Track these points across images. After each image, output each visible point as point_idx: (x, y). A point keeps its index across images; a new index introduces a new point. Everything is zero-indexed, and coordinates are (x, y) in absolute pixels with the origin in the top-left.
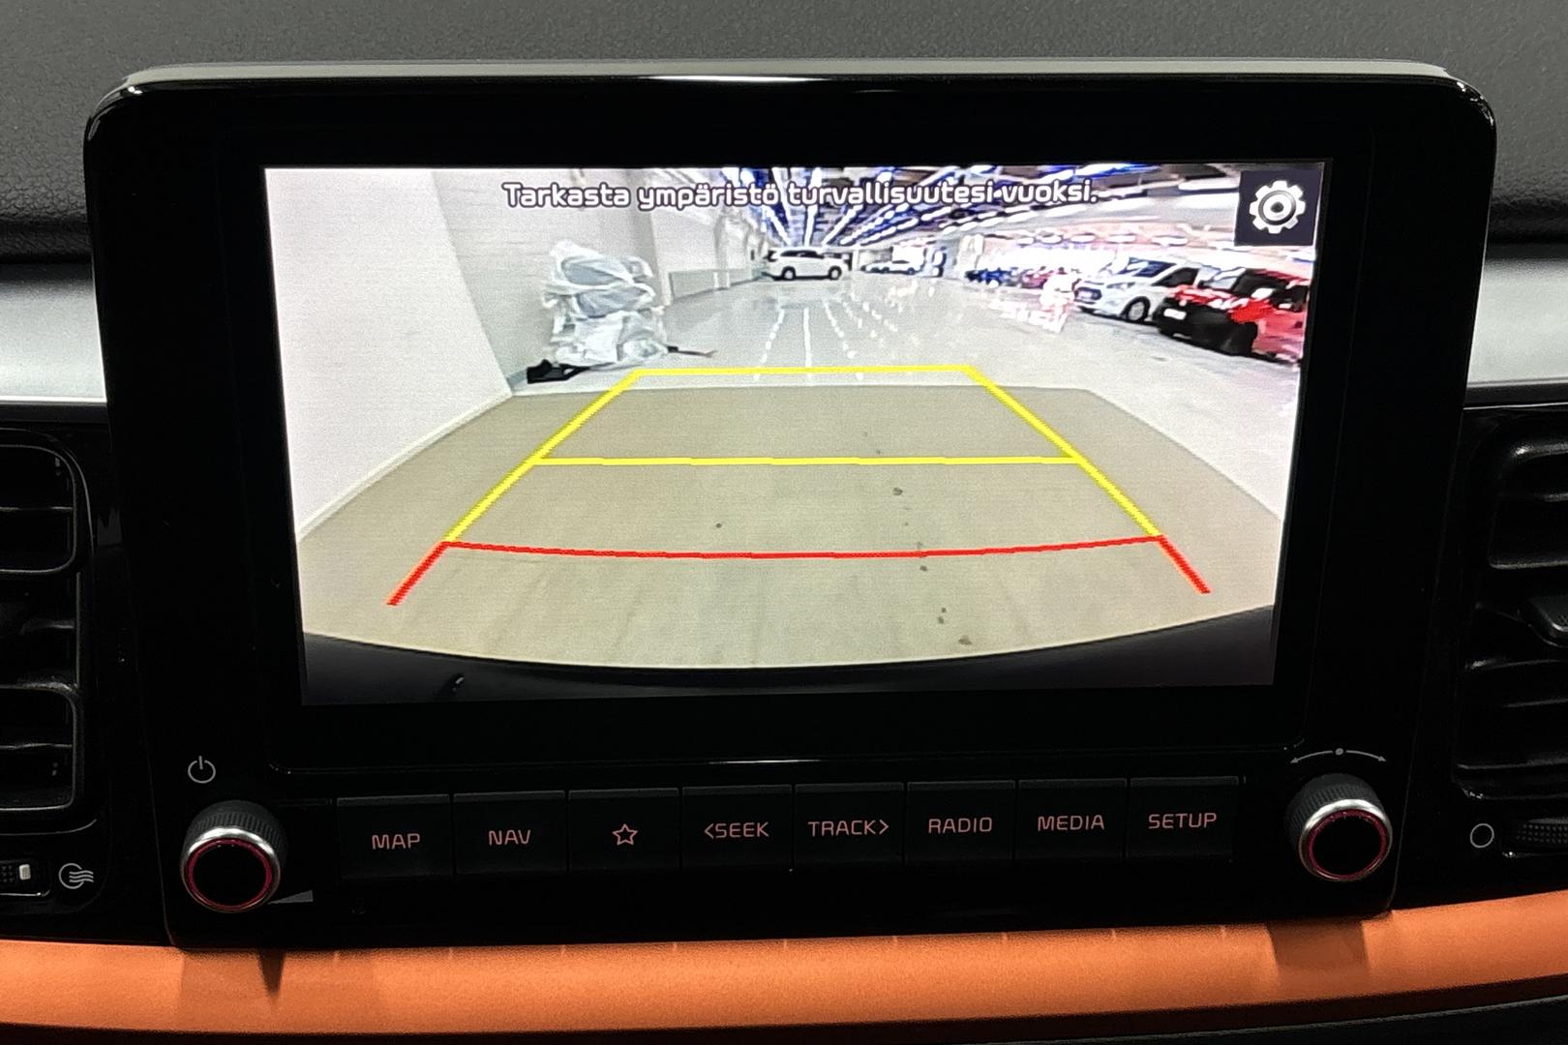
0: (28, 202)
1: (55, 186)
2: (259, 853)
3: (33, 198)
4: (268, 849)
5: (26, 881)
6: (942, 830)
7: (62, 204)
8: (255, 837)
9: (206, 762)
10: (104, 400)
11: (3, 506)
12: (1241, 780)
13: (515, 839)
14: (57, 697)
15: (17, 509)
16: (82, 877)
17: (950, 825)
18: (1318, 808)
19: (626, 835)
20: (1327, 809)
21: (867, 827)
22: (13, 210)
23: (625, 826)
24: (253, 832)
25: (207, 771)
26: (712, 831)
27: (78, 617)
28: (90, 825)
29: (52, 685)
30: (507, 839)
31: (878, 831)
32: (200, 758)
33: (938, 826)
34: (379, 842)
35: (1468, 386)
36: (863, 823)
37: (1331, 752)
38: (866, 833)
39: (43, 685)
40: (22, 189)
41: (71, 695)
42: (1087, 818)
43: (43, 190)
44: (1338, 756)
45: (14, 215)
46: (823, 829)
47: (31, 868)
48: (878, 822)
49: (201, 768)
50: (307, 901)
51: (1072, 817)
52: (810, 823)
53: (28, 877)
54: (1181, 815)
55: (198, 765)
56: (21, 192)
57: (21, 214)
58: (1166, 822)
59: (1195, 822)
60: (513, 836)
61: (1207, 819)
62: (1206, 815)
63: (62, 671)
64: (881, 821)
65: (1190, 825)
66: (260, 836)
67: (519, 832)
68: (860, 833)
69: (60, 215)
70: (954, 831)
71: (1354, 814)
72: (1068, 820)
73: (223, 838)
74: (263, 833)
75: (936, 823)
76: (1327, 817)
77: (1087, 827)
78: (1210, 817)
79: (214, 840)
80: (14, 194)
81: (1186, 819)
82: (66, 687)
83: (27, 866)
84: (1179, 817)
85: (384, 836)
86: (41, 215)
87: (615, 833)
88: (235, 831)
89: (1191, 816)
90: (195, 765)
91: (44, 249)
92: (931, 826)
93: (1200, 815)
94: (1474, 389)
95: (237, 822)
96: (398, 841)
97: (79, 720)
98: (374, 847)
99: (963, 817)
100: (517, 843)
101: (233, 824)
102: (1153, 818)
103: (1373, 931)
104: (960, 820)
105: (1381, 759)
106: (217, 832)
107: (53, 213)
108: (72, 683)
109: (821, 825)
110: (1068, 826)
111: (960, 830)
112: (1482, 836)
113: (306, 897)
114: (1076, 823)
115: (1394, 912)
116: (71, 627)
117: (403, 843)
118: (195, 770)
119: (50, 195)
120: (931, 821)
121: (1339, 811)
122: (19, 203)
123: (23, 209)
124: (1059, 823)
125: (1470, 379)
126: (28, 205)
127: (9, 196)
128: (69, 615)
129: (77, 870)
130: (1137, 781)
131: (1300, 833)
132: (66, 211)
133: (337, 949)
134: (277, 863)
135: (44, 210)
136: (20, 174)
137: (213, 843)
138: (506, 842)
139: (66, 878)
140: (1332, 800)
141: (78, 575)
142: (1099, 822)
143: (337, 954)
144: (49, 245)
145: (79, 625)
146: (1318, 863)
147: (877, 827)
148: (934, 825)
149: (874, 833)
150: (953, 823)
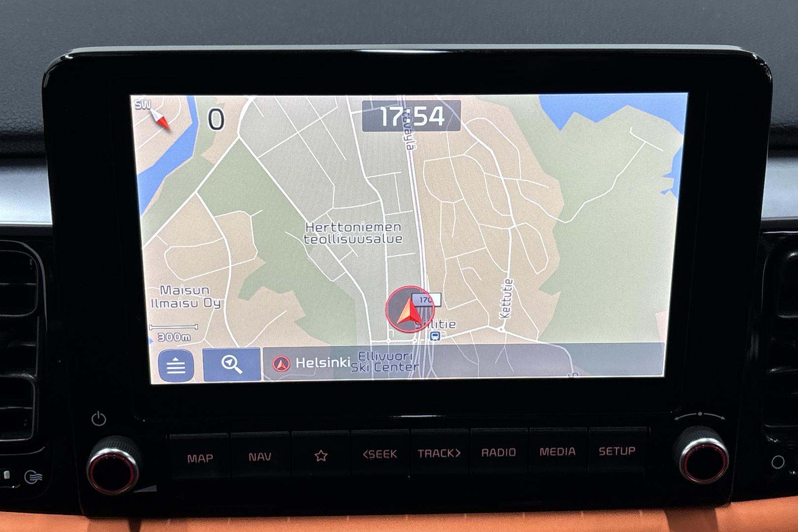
0: (17, 125)
1: (31, 117)
2: (128, 463)
3: (20, 123)
4: (133, 461)
5: (7, 479)
6: (489, 455)
7: (35, 126)
8: (126, 454)
9: (101, 414)
10: (51, 224)
11: (1, 282)
12: (648, 430)
13: (263, 458)
14: (26, 381)
15: (8, 284)
16: (36, 477)
17: (493, 452)
18: (689, 443)
19: (321, 456)
20: (693, 443)
21: (449, 453)
22: (9, 129)
23: (321, 451)
24: (125, 451)
25: (102, 419)
26: (367, 455)
27: (38, 340)
28: (41, 450)
29: (24, 375)
30: (259, 458)
31: (455, 455)
32: (98, 412)
33: (487, 453)
34: (191, 458)
35: (762, 220)
36: (447, 451)
37: (695, 414)
38: (448, 456)
39: (19, 375)
40: (15, 119)
41: (32, 380)
42: (566, 449)
43: (25, 119)
44: (699, 416)
45: (10, 131)
46: (426, 454)
47: (10, 472)
48: (455, 450)
49: (99, 417)
50: (154, 491)
51: (558, 449)
52: (419, 450)
53: (9, 478)
54: (617, 448)
55: (97, 416)
56: (14, 120)
57: (13, 131)
58: (608, 451)
59: (624, 452)
60: (262, 456)
61: (631, 450)
62: (630, 448)
63: (29, 369)
64: (457, 450)
65: (622, 454)
66: (129, 453)
67: (265, 454)
68: (446, 456)
69: (33, 131)
70: (496, 455)
71: (708, 446)
72: (556, 450)
73: (109, 454)
74: (130, 452)
75: (486, 451)
76: (694, 447)
77: (566, 454)
78: (632, 449)
79: (104, 455)
80: (10, 121)
81: (619, 450)
82: (31, 376)
83: (8, 472)
84: (615, 449)
85: (194, 456)
86: (24, 131)
87: (316, 455)
88: (116, 450)
89: (622, 448)
90: (95, 416)
91: (25, 149)
92: (483, 453)
93: (627, 448)
94: (765, 221)
95: (116, 446)
96: (202, 458)
97: (36, 393)
98: (189, 462)
99: (500, 448)
100: (264, 460)
101: (114, 447)
102: (601, 450)
103: (721, 514)
104: (499, 450)
105: (723, 418)
106: (106, 451)
107: (30, 131)
108: (34, 374)
109: (425, 451)
110: (556, 453)
111: (499, 455)
112: (778, 462)
113: (153, 489)
114: (561, 452)
115: (732, 503)
116: (34, 345)
117: (204, 459)
118: (96, 419)
119: (29, 121)
120: (483, 450)
121: (700, 444)
122: (13, 125)
123: (14, 128)
124: (551, 452)
125: (762, 216)
126: (17, 126)
127: (8, 122)
128: (33, 340)
129: (34, 474)
130: (593, 429)
131: (679, 457)
132: (37, 129)
133: (169, 518)
134: (137, 469)
135: (25, 129)
136: (14, 111)
137: (103, 456)
138: (258, 460)
139: (28, 479)
140: (696, 439)
141: (38, 318)
142: (572, 451)
143: (169, 520)
144: (28, 147)
145: (38, 345)
146: (690, 472)
147: (455, 453)
148: (484, 452)
149: (453, 456)
150: (495, 451)
